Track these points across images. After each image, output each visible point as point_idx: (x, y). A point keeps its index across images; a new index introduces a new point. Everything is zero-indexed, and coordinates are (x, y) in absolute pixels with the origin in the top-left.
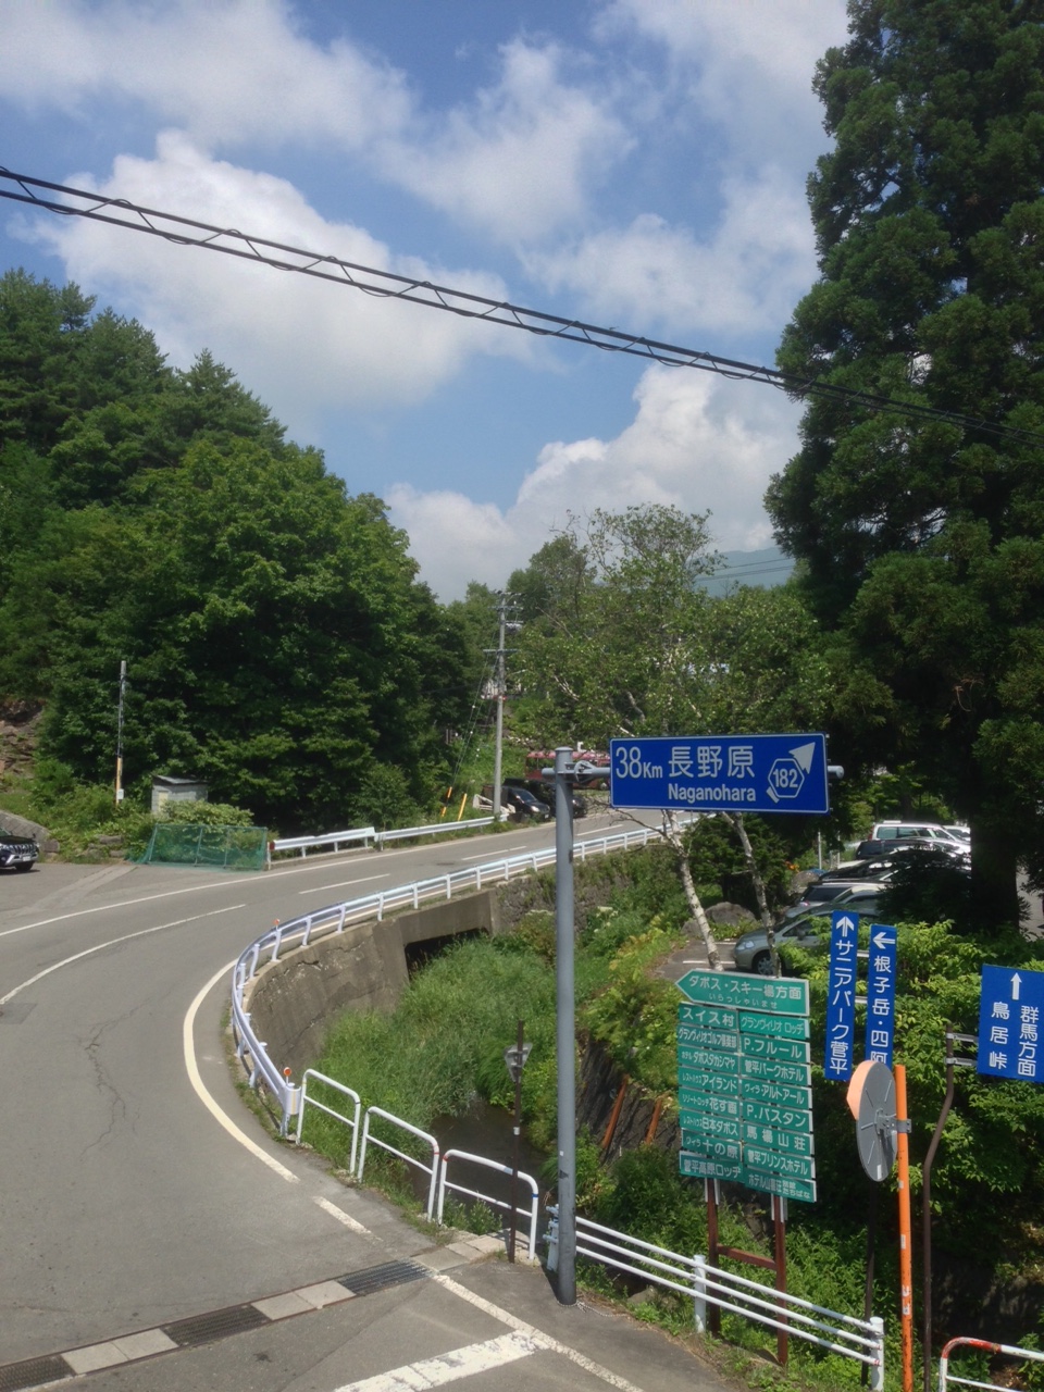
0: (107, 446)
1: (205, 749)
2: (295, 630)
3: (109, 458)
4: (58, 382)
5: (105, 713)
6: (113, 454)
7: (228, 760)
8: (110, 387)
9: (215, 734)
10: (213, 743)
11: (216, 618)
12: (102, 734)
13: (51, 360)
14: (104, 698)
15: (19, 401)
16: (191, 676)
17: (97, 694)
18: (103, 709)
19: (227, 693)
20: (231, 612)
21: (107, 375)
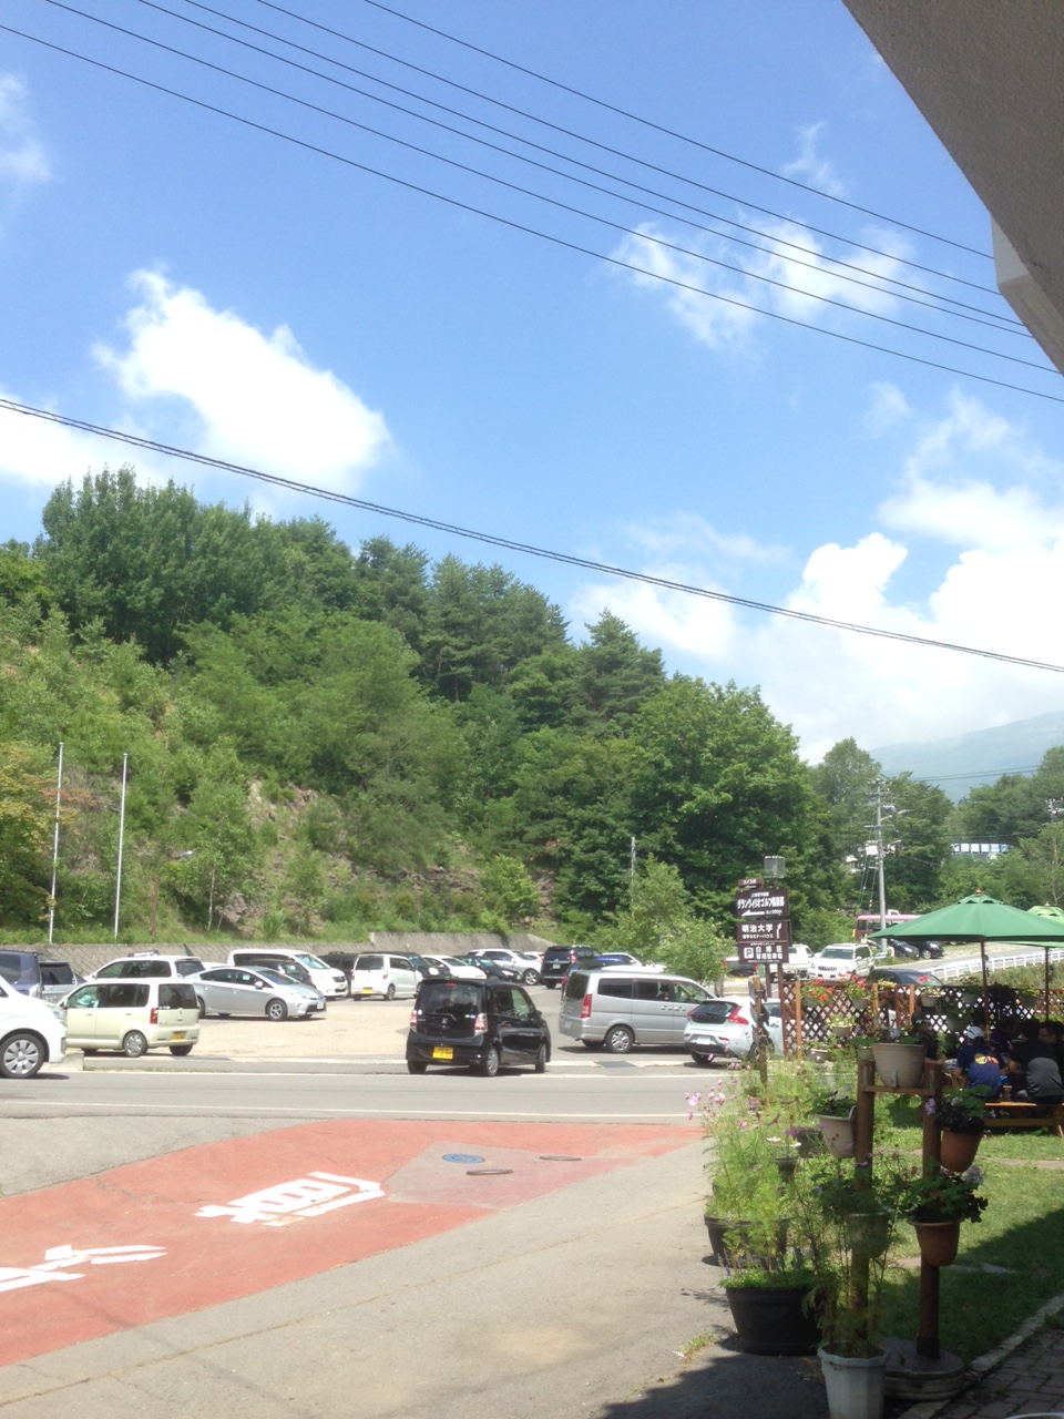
0: (548, 683)
1: (696, 898)
2: (751, 812)
3: (550, 693)
4: (496, 637)
5: (616, 875)
6: (554, 689)
7: (716, 905)
8: (535, 641)
9: (702, 887)
10: (702, 894)
11: (705, 804)
12: (618, 889)
13: (490, 622)
14: (615, 865)
15: (467, 653)
16: (679, 847)
17: (609, 863)
18: (613, 873)
19: (706, 859)
20: (715, 800)
21: (531, 630)
